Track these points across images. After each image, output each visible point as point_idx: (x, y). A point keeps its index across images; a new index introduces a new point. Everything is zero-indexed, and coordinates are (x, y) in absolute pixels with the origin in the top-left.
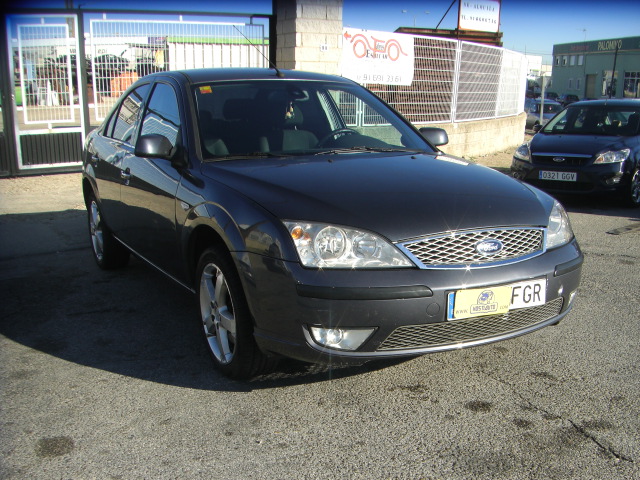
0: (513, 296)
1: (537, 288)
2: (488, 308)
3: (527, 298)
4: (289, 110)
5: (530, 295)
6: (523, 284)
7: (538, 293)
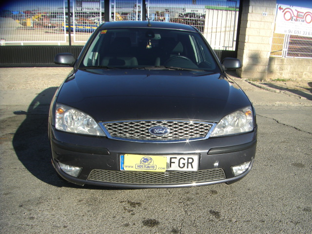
0: (171, 162)
1: (190, 161)
2: (148, 167)
3: (182, 165)
4: (149, 44)
5: (184, 164)
6: (179, 157)
7: (191, 163)
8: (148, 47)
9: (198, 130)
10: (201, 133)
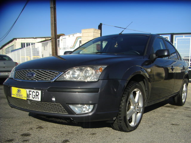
0: (30, 94)
2: (20, 96)
5: (34, 96)
7: (38, 95)
8: (116, 46)
9: (50, 76)
10: (51, 78)
